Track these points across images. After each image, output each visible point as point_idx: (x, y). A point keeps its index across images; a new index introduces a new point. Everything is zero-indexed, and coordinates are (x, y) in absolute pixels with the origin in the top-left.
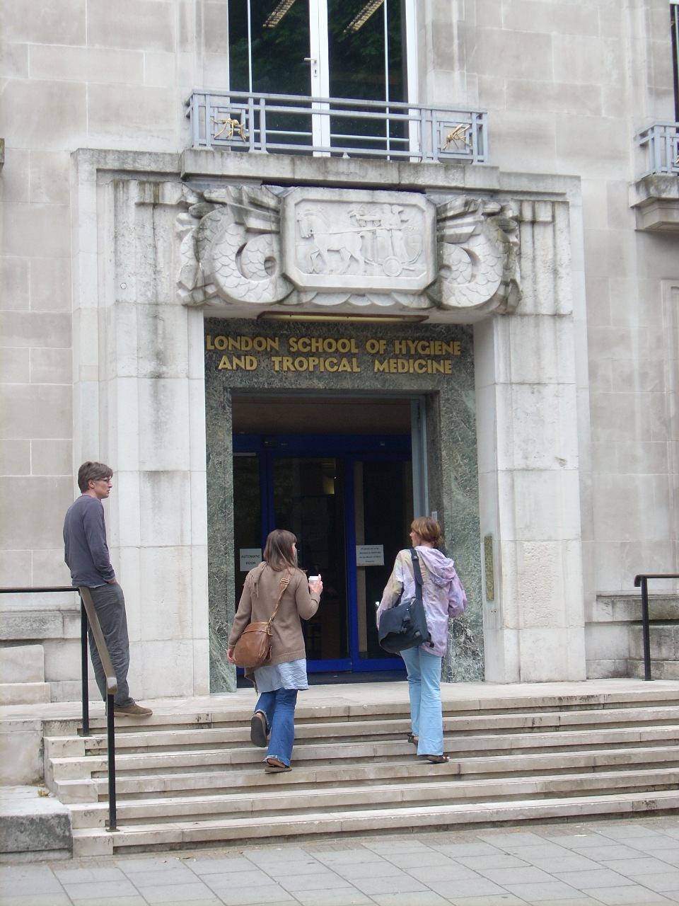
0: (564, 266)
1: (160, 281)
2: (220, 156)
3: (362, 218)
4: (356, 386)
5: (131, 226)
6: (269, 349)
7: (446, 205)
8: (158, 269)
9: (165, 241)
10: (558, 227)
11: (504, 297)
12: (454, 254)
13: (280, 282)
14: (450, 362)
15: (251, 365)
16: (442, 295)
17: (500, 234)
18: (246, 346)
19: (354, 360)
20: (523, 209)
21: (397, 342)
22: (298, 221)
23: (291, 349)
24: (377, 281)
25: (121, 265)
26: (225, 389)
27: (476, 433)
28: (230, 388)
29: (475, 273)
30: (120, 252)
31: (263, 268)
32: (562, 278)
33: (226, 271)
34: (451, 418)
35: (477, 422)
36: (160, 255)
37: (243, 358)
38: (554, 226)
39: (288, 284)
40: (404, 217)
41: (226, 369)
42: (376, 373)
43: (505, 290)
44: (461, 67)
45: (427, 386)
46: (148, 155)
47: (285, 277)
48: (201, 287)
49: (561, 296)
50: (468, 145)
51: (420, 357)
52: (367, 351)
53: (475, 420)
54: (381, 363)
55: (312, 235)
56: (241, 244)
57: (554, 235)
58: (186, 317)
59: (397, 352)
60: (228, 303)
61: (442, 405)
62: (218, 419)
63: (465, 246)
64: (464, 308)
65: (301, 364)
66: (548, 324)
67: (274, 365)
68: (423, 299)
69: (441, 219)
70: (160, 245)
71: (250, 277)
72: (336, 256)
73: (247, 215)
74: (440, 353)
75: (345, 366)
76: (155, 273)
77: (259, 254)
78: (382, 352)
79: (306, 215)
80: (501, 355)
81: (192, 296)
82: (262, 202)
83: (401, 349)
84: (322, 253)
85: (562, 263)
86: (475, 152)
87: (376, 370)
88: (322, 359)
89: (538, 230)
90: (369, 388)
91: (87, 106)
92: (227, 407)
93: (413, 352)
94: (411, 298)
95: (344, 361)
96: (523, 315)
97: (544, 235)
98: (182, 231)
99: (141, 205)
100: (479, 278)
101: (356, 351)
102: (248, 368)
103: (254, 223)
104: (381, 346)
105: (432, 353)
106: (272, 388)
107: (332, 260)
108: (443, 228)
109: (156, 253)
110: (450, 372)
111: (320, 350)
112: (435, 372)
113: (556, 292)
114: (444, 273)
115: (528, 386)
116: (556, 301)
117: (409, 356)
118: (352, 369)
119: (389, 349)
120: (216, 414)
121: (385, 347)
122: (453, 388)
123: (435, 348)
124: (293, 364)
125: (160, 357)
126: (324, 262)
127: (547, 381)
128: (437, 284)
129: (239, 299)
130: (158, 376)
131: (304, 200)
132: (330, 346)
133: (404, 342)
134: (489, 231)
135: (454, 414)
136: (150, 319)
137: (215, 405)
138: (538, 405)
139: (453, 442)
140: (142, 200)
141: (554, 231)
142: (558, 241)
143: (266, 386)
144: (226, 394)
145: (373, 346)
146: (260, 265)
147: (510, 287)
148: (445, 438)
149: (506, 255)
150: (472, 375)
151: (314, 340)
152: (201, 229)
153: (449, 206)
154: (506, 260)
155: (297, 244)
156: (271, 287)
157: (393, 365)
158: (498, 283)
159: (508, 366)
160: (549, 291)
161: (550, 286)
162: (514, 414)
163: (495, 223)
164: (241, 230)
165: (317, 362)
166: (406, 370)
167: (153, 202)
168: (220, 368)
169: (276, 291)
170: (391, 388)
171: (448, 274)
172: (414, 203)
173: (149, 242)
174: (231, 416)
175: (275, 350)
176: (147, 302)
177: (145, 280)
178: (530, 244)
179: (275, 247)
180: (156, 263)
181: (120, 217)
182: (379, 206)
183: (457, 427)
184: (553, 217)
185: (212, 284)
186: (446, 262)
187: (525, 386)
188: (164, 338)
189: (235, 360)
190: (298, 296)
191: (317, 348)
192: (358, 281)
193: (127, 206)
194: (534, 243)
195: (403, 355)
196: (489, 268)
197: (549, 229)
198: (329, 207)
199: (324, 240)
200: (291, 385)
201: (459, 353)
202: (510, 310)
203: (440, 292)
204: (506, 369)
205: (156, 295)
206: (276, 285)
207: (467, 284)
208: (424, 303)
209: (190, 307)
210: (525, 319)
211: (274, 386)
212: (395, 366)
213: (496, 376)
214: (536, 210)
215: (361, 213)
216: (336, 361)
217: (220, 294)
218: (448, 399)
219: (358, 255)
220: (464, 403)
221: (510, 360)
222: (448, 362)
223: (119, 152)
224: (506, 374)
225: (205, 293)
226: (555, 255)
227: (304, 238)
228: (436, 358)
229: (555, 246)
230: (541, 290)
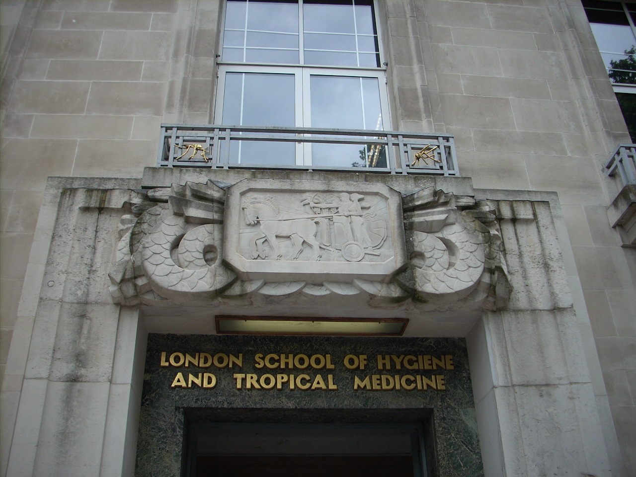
0: (555, 259)
1: (94, 280)
2: (179, 172)
3: (316, 205)
4: (333, 405)
5: (71, 228)
6: (231, 366)
7: (413, 195)
8: (94, 268)
9: (106, 243)
10: (541, 223)
11: (491, 285)
12: (425, 242)
13: (221, 271)
14: (442, 377)
15: (210, 382)
16: (416, 281)
17: (477, 224)
18: (205, 363)
19: (330, 377)
20: (500, 207)
21: (379, 357)
22: (243, 209)
23: (257, 365)
24: (336, 266)
25: (52, 263)
26: (177, 408)
27: (481, 457)
28: (183, 408)
29: (453, 261)
30: (54, 252)
31: (201, 256)
32: (555, 271)
33: (157, 259)
34: (449, 439)
35: (481, 443)
36: (98, 255)
37: (200, 375)
38: (537, 223)
39: (229, 272)
40: (364, 204)
41: (180, 387)
42: (356, 390)
43: (491, 278)
44: (428, 116)
45: (418, 403)
46: (113, 181)
47: (226, 266)
48: (130, 279)
49: (557, 290)
50: (437, 162)
51: (408, 372)
52: (346, 368)
53: (478, 441)
54: (362, 380)
55: (258, 222)
56: (178, 234)
57: (539, 232)
58: (117, 315)
59: (380, 367)
60: (163, 299)
61: (437, 425)
62: (166, 443)
63: (440, 235)
64: (442, 295)
65: (267, 381)
66: (547, 320)
67: (236, 383)
68: (392, 287)
69: (407, 207)
70: (100, 246)
71: (186, 267)
72: (287, 242)
73: (186, 205)
74: (430, 367)
75: (318, 382)
76: (89, 273)
77: (197, 242)
78: (362, 367)
79: (252, 203)
80: (497, 354)
81: (120, 289)
82: (205, 194)
83: (384, 365)
84: (269, 238)
85: (553, 257)
86: (445, 168)
87: (356, 387)
88: (292, 377)
89: (521, 228)
90: (349, 407)
91: (75, 156)
92: (178, 429)
93: (398, 367)
94: (379, 286)
95: (319, 378)
96: (517, 311)
97: (528, 234)
98: (122, 230)
99: (86, 209)
100: (459, 264)
101: (333, 367)
102: (205, 385)
103: (193, 212)
104: (361, 361)
105: (421, 367)
106: (232, 408)
107: (282, 247)
108: (412, 217)
109: (94, 253)
110: (444, 388)
111: (291, 366)
112: (425, 388)
113: (550, 286)
114: (416, 262)
115: (534, 388)
116: (552, 294)
117: (393, 371)
118: (327, 385)
119: (371, 365)
120: (164, 437)
121: (365, 362)
122: (449, 406)
123: (424, 363)
124: (258, 381)
125: (80, 358)
126: (271, 248)
127: (557, 382)
128: (409, 271)
129: (170, 288)
130: (73, 379)
131: (250, 190)
132: (302, 361)
133: (387, 357)
134: (465, 222)
135: (453, 435)
136: (76, 319)
137: (164, 427)
138: (550, 410)
139: (454, 468)
140: (86, 205)
141: (538, 227)
142: (544, 236)
143: (225, 406)
144: (177, 414)
145: (351, 362)
146: (198, 253)
147: (496, 275)
148: (444, 463)
149: (487, 245)
150: (470, 391)
151: (283, 356)
152: (139, 223)
153: (416, 196)
154: (487, 250)
155: (241, 231)
156: (209, 275)
157: (375, 382)
158: (481, 269)
159: (507, 365)
160: (543, 286)
161: (543, 280)
162: (521, 421)
163: (471, 216)
164: (180, 221)
165: (285, 379)
166: (391, 386)
167: (98, 206)
168: (173, 385)
169: (215, 280)
170: (375, 406)
171: (422, 263)
172: (375, 190)
173: (88, 244)
174: (181, 439)
175: (239, 366)
176: (75, 301)
177: (77, 279)
178: (514, 240)
179: (217, 235)
180: (92, 263)
181: (62, 220)
182: (336, 195)
183: (457, 450)
184: (535, 214)
185: (143, 275)
186: (417, 249)
187: (530, 388)
188: (88, 338)
189: (191, 378)
190: (242, 286)
191: (287, 364)
192: (311, 265)
193: (71, 211)
194: (518, 240)
195: (388, 371)
196: (469, 254)
197: (533, 227)
198: (279, 196)
199: (271, 226)
200: (255, 404)
201: (452, 367)
202: (500, 304)
203: (413, 278)
204: (505, 370)
205: (87, 294)
206: (216, 274)
207: (445, 271)
208: (396, 292)
209: (122, 306)
210: (520, 315)
211: (234, 406)
212: (378, 382)
213: (494, 379)
214: (515, 209)
215: (316, 201)
216: (308, 378)
217: (153, 287)
218: (444, 418)
219: (311, 240)
220: (464, 422)
221: (508, 360)
222: (439, 377)
223: (86, 178)
224: (506, 375)
225: (135, 286)
226: (543, 249)
227: (249, 225)
228: (427, 373)
229: (541, 242)
230: (534, 285)
